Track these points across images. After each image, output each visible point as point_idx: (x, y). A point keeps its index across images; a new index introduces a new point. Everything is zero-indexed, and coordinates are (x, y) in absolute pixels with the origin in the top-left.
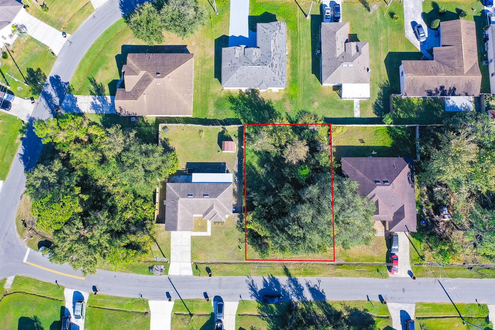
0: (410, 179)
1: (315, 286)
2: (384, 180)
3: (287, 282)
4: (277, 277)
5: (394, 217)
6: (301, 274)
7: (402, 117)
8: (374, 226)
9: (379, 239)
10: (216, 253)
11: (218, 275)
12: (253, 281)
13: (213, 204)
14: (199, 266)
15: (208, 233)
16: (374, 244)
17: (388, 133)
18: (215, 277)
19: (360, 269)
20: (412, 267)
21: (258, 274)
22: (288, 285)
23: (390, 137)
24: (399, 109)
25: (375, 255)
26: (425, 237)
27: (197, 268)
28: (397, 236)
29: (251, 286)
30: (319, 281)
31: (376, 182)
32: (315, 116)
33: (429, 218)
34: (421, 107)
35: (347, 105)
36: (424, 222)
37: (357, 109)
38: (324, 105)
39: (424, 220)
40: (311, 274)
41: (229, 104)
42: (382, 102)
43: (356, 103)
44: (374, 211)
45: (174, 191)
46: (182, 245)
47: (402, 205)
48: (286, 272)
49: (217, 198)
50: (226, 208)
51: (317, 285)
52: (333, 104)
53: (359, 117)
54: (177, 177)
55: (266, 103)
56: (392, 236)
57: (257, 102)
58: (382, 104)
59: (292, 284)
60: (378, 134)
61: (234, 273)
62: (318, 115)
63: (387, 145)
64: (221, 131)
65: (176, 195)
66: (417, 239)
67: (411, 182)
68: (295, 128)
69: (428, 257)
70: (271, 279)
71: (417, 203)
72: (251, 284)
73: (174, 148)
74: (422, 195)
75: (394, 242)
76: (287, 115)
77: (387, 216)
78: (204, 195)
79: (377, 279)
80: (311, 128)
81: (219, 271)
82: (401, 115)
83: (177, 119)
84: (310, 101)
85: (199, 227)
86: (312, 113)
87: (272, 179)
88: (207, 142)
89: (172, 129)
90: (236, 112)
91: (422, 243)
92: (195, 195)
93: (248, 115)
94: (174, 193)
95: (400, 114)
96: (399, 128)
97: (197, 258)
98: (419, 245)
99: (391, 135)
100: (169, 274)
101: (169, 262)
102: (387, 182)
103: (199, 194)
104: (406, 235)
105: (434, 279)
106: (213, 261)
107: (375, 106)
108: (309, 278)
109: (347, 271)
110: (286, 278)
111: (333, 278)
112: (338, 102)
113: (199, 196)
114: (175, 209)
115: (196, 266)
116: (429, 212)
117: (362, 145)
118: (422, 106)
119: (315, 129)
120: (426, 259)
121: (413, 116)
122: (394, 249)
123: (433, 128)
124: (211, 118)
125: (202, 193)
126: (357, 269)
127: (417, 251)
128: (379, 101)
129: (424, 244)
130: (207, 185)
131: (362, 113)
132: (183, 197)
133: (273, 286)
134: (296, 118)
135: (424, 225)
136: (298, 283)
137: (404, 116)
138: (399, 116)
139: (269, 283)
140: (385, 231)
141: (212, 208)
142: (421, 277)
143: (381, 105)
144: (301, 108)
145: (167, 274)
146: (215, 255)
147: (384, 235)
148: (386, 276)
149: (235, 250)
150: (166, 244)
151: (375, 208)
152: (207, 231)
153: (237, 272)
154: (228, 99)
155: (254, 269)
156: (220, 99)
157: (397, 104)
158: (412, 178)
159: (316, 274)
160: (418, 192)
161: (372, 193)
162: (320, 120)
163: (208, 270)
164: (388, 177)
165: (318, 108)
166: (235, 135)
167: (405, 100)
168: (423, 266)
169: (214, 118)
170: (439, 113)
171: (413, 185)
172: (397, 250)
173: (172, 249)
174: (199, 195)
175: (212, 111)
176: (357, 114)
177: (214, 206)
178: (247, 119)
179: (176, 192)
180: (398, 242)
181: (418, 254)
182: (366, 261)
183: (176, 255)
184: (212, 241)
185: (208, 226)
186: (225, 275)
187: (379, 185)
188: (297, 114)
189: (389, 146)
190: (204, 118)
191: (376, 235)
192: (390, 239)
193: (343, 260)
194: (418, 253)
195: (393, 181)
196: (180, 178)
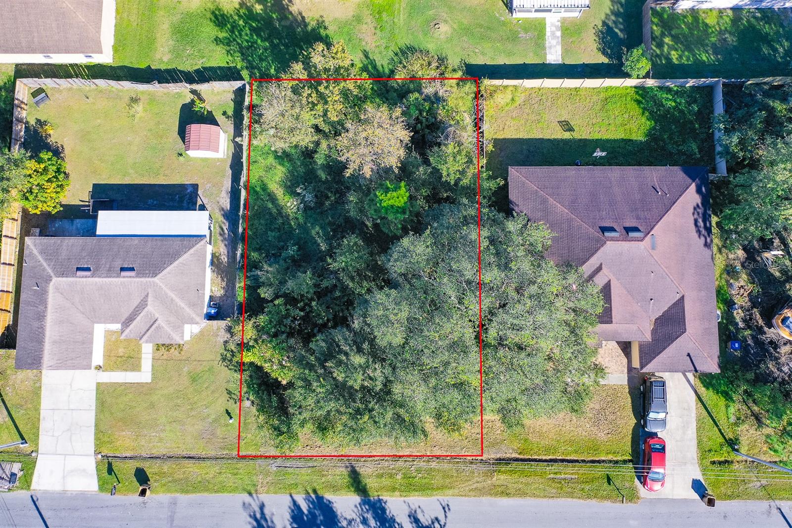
0: (701, 223)
1: (433, 523)
2: (628, 224)
3: (356, 510)
4: (328, 496)
5: (654, 332)
6: (394, 489)
7: (675, 61)
8: (599, 356)
9: (614, 390)
10: (163, 431)
11: (169, 491)
12: (262, 507)
13: (147, 296)
14: (116, 465)
15: (144, 375)
16: (597, 407)
17: (639, 102)
18: (156, 497)
19: (558, 476)
20: (704, 470)
21: (277, 486)
22: (358, 520)
23: (643, 113)
24: (667, 40)
25: (602, 436)
26: (739, 386)
27: (110, 470)
28: (663, 384)
29: (256, 519)
30: (446, 508)
31: (604, 230)
32: (442, 60)
33: (751, 335)
34: (727, 35)
35: (526, 30)
36: (737, 345)
37: (554, 42)
38: (467, 31)
39: (736, 340)
40: (424, 489)
41: (211, 31)
42: (621, 20)
43: (552, 25)
44: (599, 310)
45: (40, 258)
46: (72, 407)
47: (678, 297)
48: (357, 483)
49: (158, 276)
50: (183, 305)
51: (440, 518)
52: (489, 28)
53: (560, 62)
54: (66, 224)
55: (309, 28)
56: (648, 384)
57: (288, 23)
58: (622, 27)
59: (369, 515)
60: (609, 106)
61: (211, 486)
62: (449, 57)
63: (634, 137)
64: (188, 100)
65: (44, 270)
66: (717, 393)
67: (703, 232)
68: (388, 91)
69: (748, 442)
70: (313, 502)
71: (719, 292)
72: (258, 516)
73: (62, 146)
74: (730, 271)
75: (656, 402)
76: (367, 57)
77: (634, 327)
78: (122, 269)
79: (607, 504)
80: (429, 90)
81: (170, 479)
82: (674, 55)
83: (73, 69)
84: (428, 22)
85: (119, 359)
86: (432, 53)
87: (321, 228)
88: (150, 130)
89: (57, 95)
90: (228, 52)
91: (731, 404)
92: (97, 269)
93: (261, 60)
94: (41, 265)
95: (669, 54)
96: (669, 90)
97: (111, 442)
98: (723, 408)
99: (644, 109)
100: (32, 488)
101: (34, 455)
102: (636, 229)
103: (108, 266)
104: (688, 381)
105: (764, 504)
106: (155, 452)
107: (601, 32)
108: (416, 500)
109: (524, 480)
110: (356, 499)
111: (486, 500)
112: (504, 24)
113: (109, 273)
114: (41, 308)
115: (110, 465)
116: (751, 319)
117: (567, 135)
118: (730, 33)
119: (441, 94)
120: (744, 449)
121: (704, 58)
122: (655, 420)
123: (761, 90)
124: (163, 67)
125: (118, 264)
126: (552, 476)
127: (717, 426)
128: (613, 18)
129: (738, 406)
130: (136, 242)
131: (566, 51)
132: (62, 275)
133: (319, 522)
134: (390, 67)
135: (738, 354)
136: (388, 512)
137: (681, 57)
138: (668, 59)
139: (306, 512)
140: (630, 369)
141: (143, 305)
142: (730, 497)
143: (621, 30)
144: (404, 40)
145: (29, 486)
146: (162, 435)
147: (626, 383)
148: (633, 497)
149: (215, 421)
150: (30, 406)
151: (602, 303)
152: (139, 371)
153: (220, 483)
154: (209, 15)
155: (268, 474)
156: (189, 16)
157: (663, 27)
158: (704, 221)
159: (438, 488)
160: (720, 262)
161: (593, 262)
162: (454, 70)
163: (142, 477)
164: (638, 218)
165: (449, 40)
166: (224, 113)
167: (685, 17)
168: (736, 466)
169: (169, 67)
170: (775, 50)
171: (708, 240)
172: (663, 422)
173: (44, 418)
174: (109, 270)
175: (167, 50)
176: (554, 56)
177: (150, 299)
178: (259, 69)
179: (46, 260)
180: (665, 402)
181: (722, 434)
182: (576, 452)
183: (53, 436)
184: (155, 398)
185: (143, 356)
186: (187, 492)
187: (612, 239)
188: (391, 54)
189: (640, 138)
190: (143, 66)
191: (602, 382)
192: (642, 393)
193: (513, 449)
194: (720, 430)
195: (652, 229)
196: (74, 227)
